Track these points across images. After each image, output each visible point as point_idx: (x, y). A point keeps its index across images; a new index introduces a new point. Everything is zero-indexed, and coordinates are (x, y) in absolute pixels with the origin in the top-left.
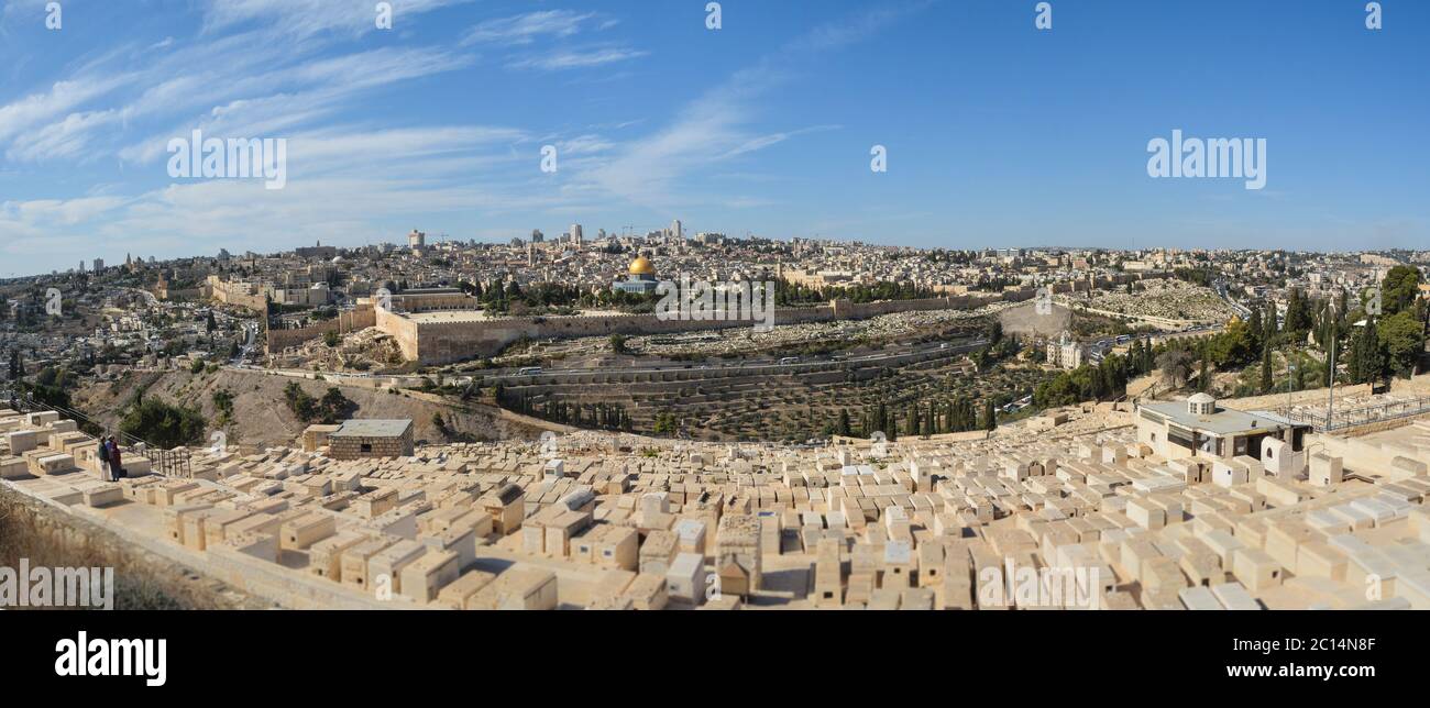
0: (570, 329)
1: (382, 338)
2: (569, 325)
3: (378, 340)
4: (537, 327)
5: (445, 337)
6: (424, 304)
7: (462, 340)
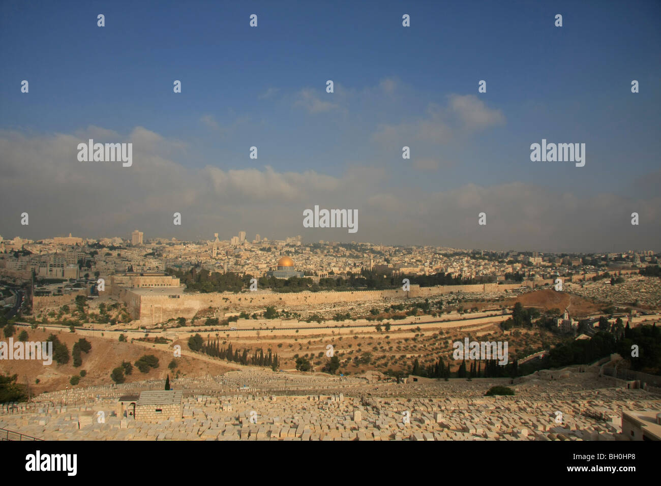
5: (159, 305)
6: (144, 282)
7: (170, 307)
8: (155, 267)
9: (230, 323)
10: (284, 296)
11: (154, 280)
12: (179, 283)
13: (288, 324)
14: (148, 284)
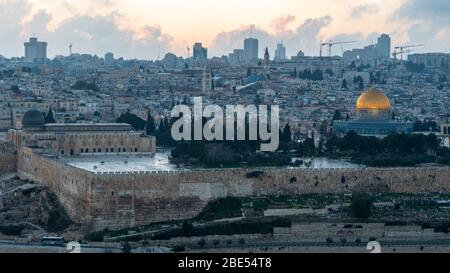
0: (295, 185)
1: (32, 190)
2: (293, 180)
3: (27, 193)
4: (251, 182)
5: (128, 192)
6: (84, 144)
7: (150, 196)
8: (93, 112)
9: (276, 229)
10: (386, 173)
11: (103, 140)
12: (154, 144)
13: (399, 234)
14: (91, 149)
